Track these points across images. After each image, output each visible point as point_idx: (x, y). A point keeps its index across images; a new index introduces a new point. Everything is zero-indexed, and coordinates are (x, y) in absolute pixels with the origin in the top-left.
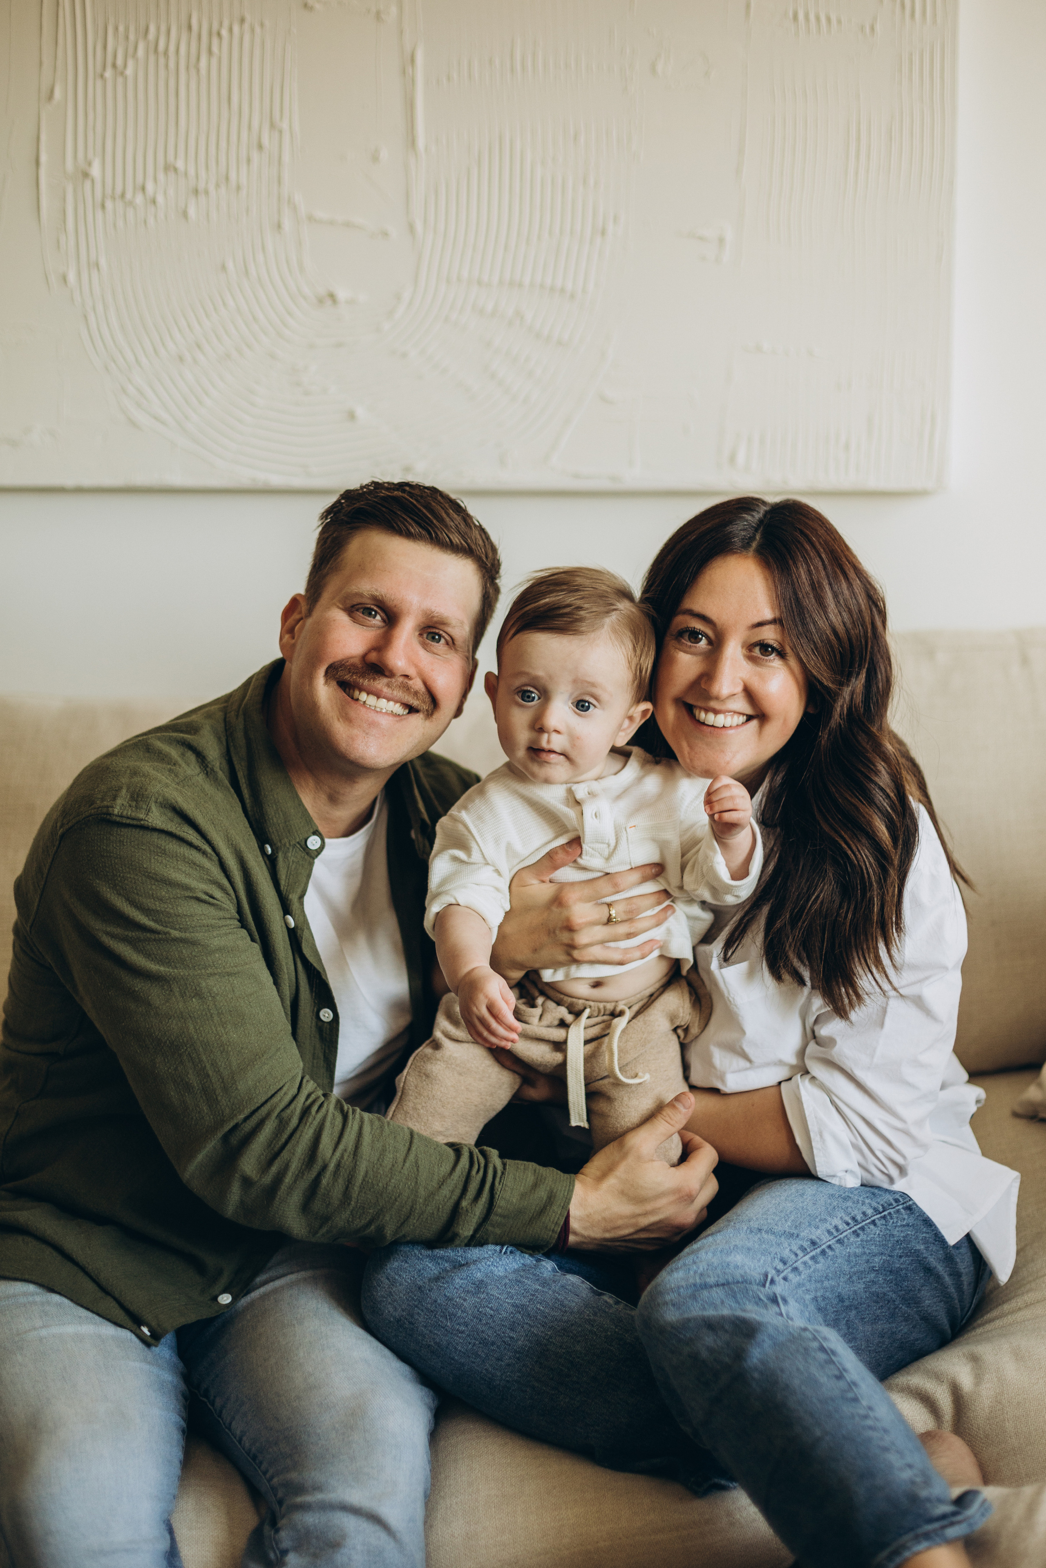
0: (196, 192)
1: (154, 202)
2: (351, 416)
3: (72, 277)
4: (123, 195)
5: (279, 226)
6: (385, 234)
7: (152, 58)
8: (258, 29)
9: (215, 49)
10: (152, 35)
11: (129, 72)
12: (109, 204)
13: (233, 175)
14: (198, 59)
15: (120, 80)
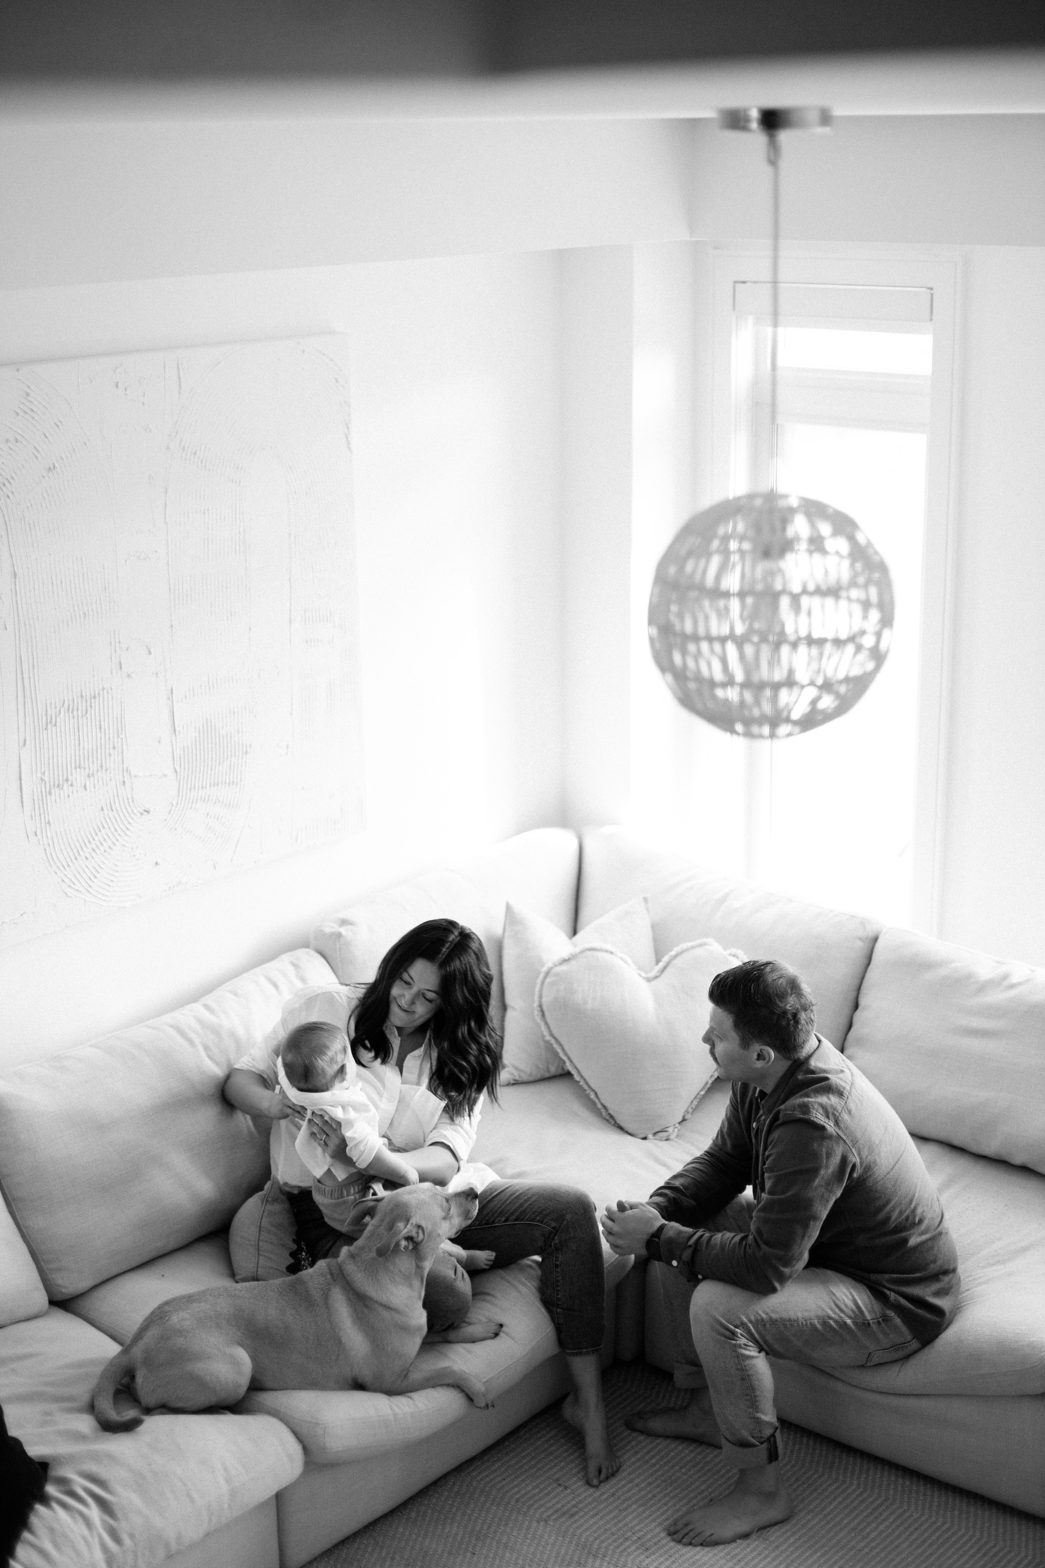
0: (88, 776)
1: (72, 785)
2: (157, 863)
3: (39, 833)
4: (58, 786)
5: (124, 782)
6: (166, 776)
7: (67, 715)
8: (110, 691)
9: (93, 705)
10: (66, 705)
11: (58, 724)
12: (53, 791)
13: (104, 764)
14: (86, 713)
15: (54, 729)
